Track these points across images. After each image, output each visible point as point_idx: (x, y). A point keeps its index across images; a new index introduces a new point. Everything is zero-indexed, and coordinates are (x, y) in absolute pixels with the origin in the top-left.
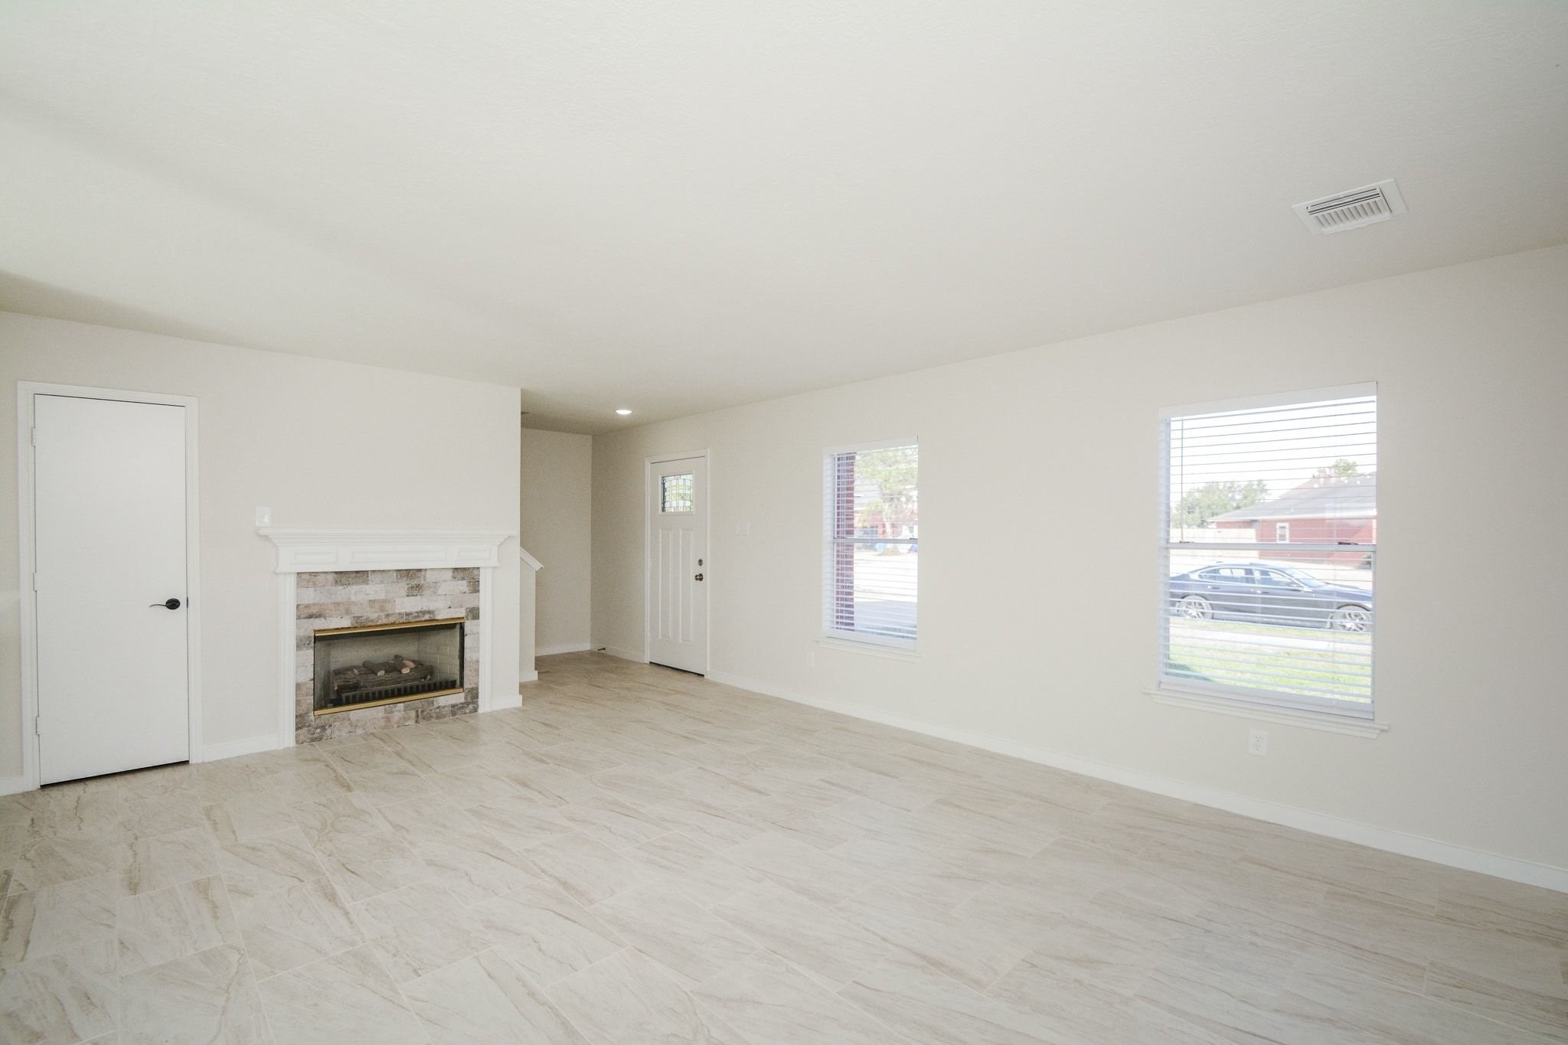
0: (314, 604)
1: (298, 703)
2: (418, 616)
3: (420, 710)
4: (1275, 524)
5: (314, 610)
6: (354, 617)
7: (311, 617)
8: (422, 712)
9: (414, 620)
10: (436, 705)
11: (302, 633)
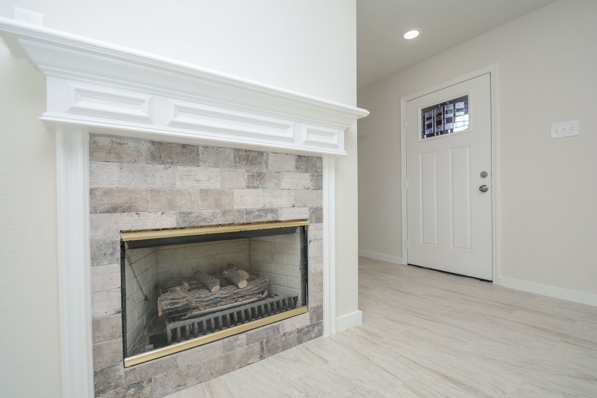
0: (120, 190)
1: (97, 352)
2: (260, 216)
3: (264, 341)
5: (119, 200)
6: (181, 213)
7: (114, 210)
8: (267, 342)
9: (255, 221)
10: (282, 332)
11: (100, 235)
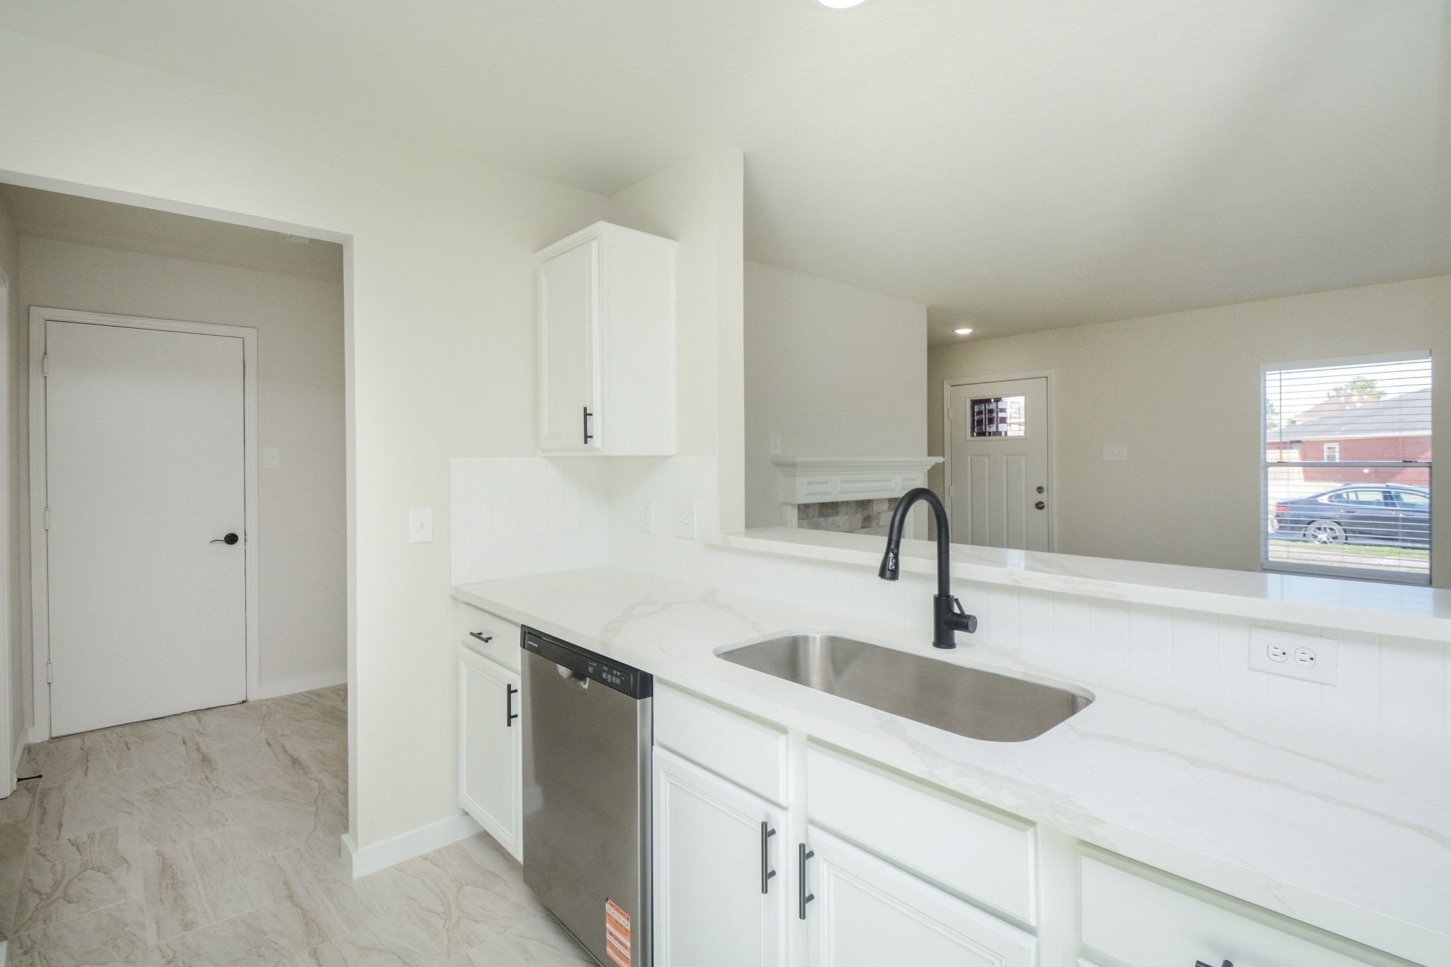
4: (1323, 445)
